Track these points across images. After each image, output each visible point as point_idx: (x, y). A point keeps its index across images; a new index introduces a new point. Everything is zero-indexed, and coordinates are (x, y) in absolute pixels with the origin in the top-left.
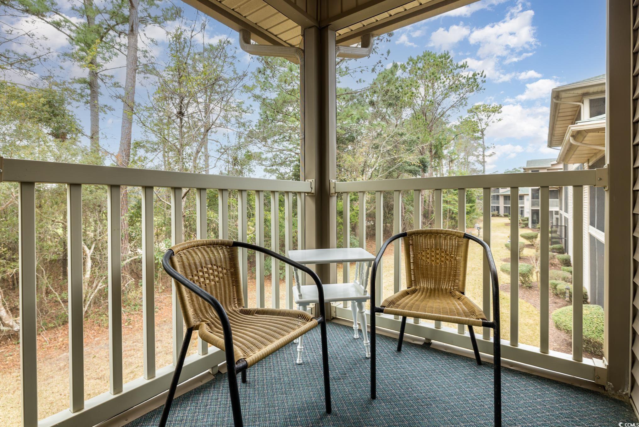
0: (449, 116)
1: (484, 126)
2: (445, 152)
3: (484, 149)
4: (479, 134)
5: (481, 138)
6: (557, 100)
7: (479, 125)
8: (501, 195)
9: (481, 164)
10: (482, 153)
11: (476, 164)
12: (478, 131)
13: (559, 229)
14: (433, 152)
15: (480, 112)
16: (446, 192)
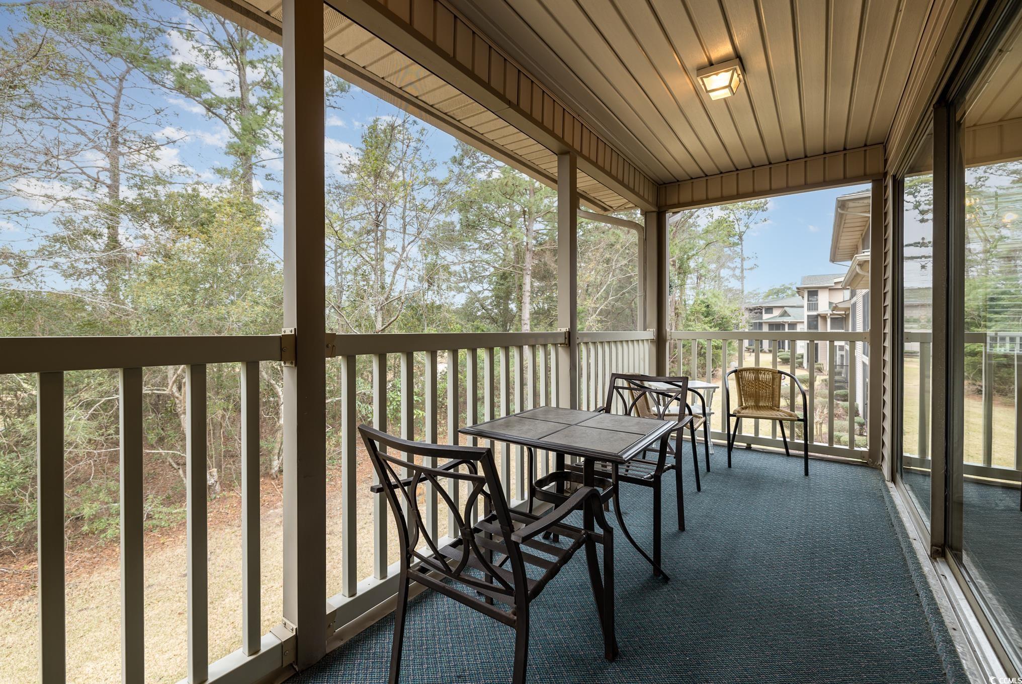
0: (698, 216)
1: (743, 229)
2: (692, 264)
3: (743, 259)
4: (735, 239)
5: (738, 244)
6: (843, 210)
7: (736, 226)
8: (765, 323)
9: (739, 280)
10: (739, 266)
11: (732, 280)
12: (734, 235)
13: (844, 371)
14: (677, 267)
15: (737, 209)
16: (694, 320)
